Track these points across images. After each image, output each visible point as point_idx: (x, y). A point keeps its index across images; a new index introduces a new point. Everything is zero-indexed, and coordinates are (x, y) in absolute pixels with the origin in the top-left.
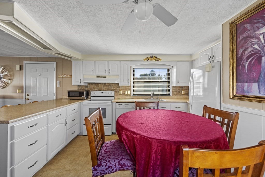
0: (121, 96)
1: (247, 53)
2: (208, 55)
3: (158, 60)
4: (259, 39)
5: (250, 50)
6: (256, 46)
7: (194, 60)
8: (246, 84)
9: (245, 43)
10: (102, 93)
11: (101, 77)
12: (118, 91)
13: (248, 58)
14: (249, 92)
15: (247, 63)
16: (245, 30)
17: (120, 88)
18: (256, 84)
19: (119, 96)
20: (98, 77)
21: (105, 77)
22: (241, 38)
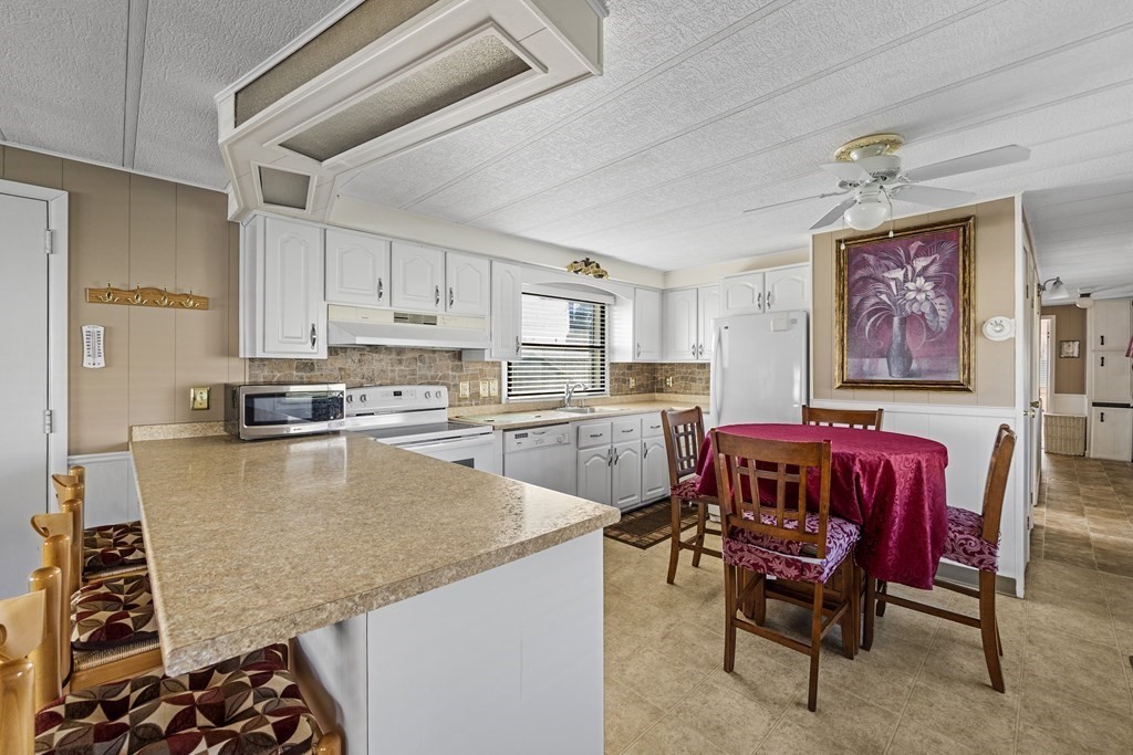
0: (466, 405)
1: (868, 305)
2: (753, 290)
3: (601, 276)
4: (889, 286)
5: (873, 301)
6: (884, 297)
7: (672, 290)
8: (867, 361)
9: (865, 286)
10: (397, 394)
11: (416, 319)
12: (454, 385)
13: (870, 315)
14: (872, 375)
15: (869, 323)
16: (865, 264)
17: (462, 370)
18: (885, 359)
19: (459, 406)
20: (399, 318)
21: (431, 321)
22: (857, 276)
